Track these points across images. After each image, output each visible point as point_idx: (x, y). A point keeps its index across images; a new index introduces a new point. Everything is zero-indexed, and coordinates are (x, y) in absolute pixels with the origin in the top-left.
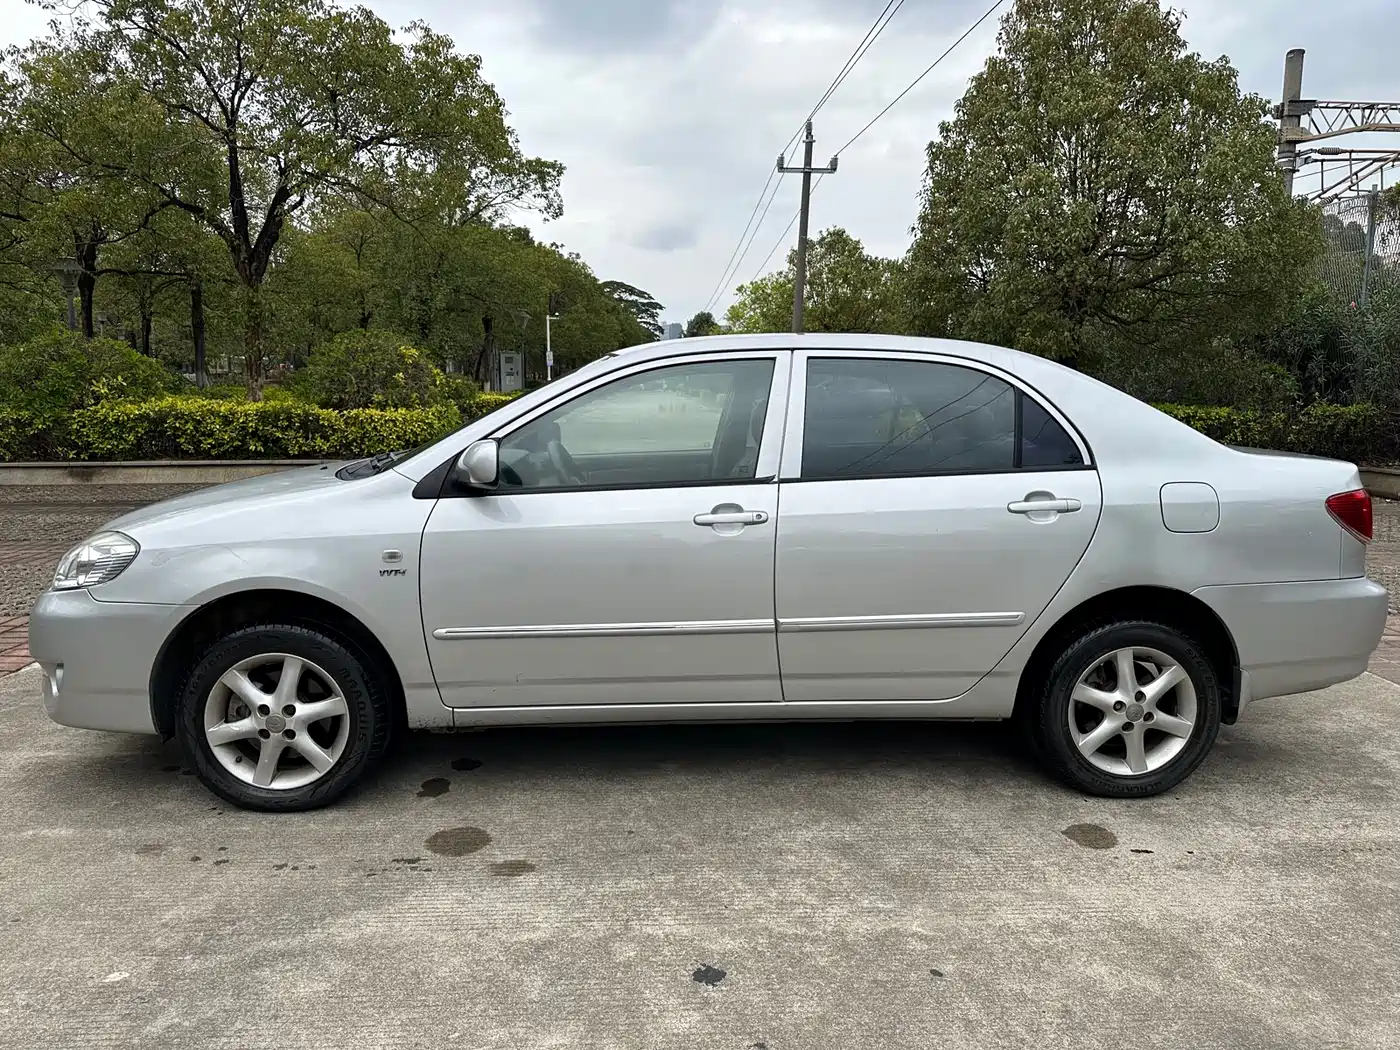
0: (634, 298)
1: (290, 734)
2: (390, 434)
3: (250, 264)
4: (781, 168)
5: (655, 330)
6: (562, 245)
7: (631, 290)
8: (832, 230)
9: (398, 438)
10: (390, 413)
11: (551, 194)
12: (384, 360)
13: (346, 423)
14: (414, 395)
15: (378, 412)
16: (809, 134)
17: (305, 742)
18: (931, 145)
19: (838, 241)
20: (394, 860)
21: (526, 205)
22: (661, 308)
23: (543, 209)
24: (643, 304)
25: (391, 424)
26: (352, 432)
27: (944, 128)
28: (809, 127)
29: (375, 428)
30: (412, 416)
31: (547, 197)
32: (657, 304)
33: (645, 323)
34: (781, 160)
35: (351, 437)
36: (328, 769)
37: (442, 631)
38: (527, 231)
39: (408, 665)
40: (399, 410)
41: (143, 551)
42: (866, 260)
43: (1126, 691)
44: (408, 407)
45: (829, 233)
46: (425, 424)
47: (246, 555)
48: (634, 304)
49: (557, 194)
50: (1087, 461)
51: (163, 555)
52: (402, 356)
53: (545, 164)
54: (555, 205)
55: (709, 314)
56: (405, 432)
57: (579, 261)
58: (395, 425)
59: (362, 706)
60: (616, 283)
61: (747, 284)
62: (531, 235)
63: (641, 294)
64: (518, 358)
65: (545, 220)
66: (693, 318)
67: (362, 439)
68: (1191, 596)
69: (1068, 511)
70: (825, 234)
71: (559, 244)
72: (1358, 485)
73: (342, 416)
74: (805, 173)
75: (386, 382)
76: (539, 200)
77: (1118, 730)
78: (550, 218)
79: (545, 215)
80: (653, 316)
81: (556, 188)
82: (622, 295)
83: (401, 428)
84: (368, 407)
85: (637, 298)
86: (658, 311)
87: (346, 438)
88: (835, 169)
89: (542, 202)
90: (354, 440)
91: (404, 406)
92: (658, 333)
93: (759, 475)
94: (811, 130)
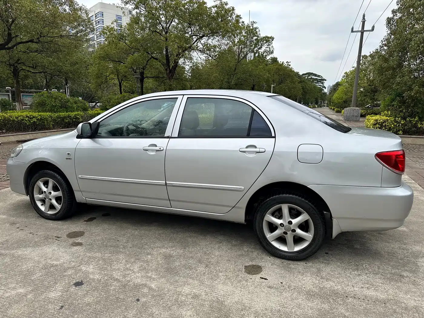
1: (50, 200)
3: (170, 73)
4: (352, 31)
5: (323, 88)
6: (290, 62)
7: (315, 75)
17: (54, 202)
20: (55, 236)
22: (325, 80)
24: (319, 79)
28: (364, 16)
31: (269, 48)
32: (324, 79)
33: (319, 85)
34: (353, 28)
36: (59, 210)
38: (276, 58)
43: (285, 221)
48: (316, 79)
49: (272, 47)
50: (273, 135)
51: (26, 151)
53: (268, 38)
57: (290, 67)
59: (64, 194)
60: (310, 73)
62: (278, 60)
63: (319, 76)
68: (308, 188)
69: (259, 152)
71: (289, 62)
72: (400, 148)
74: (361, 32)
77: (281, 234)
80: (323, 83)
82: (312, 77)
85: (317, 77)
88: (373, 30)
92: (324, 89)
93: (166, 135)
94: (364, 17)
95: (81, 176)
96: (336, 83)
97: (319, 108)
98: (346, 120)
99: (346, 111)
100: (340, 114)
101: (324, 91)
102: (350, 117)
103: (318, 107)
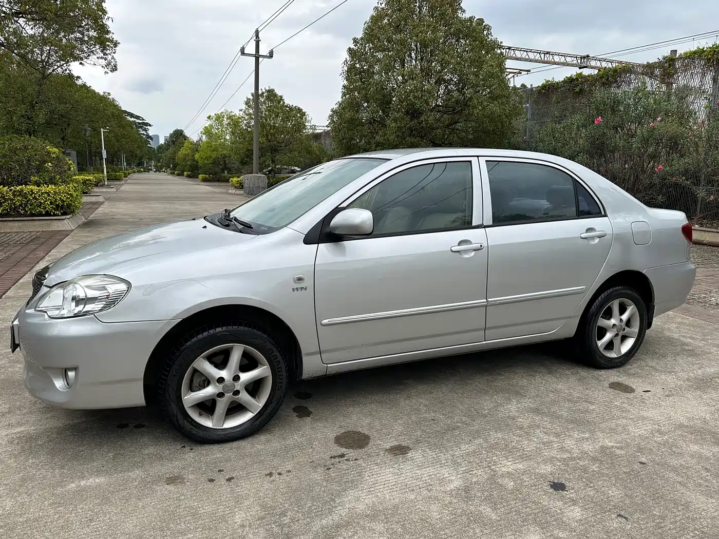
0: (132, 119)
1: (237, 393)
2: (45, 201)
4: (243, 52)
5: (147, 138)
7: (132, 115)
8: (267, 89)
9: (51, 203)
10: (44, 188)
11: (109, 57)
12: (36, 155)
13: (14, 195)
14: (58, 177)
15: (36, 187)
16: (257, 36)
17: (244, 397)
18: (350, 49)
19: (271, 94)
20: (331, 457)
21: (92, 63)
22: (150, 125)
23: (104, 66)
24: (139, 123)
25: (46, 195)
26: (18, 200)
27: (355, 41)
29: (35, 198)
30: (59, 190)
31: (106, 59)
32: (148, 123)
33: (141, 134)
34: (243, 49)
35: (18, 204)
36: (258, 411)
37: (325, 321)
39: (306, 342)
40: (50, 186)
41: (134, 287)
42: (287, 106)
43: (616, 319)
44: (55, 184)
45: (266, 91)
46: (68, 194)
47: (210, 284)
48: (134, 122)
49: (113, 58)
50: (603, 213)
51: (150, 289)
52: (49, 153)
54: (112, 64)
55: (181, 130)
56: (56, 200)
58: (49, 195)
59: (280, 370)
61: (213, 115)
63: (138, 117)
64: (74, 153)
65: (106, 72)
66: (172, 132)
67: (26, 205)
69: (601, 237)
70: (264, 91)
73: (11, 190)
74: (256, 57)
75: (40, 169)
76: (101, 60)
77: (612, 338)
78: (109, 72)
79: (106, 69)
80: (146, 130)
81: (113, 54)
83: (53, 197)
84: (28, 185)
85: (135, 119)
86: (148, 127)
87: (14, 204)
88: (272, 57)
89: (103, 62)
90: (21, 205)
91: (52, 183)
92: (149, 140)
93: (474, 224)
94: (258, 34)
95: (328, 320)
96: (174, 131)
97: (146, 173)
98: (248, 194)
99: (248, 179)
100: (228, 184)
101: (150, 144)
102: (255, 188)
103: (144, 171)
